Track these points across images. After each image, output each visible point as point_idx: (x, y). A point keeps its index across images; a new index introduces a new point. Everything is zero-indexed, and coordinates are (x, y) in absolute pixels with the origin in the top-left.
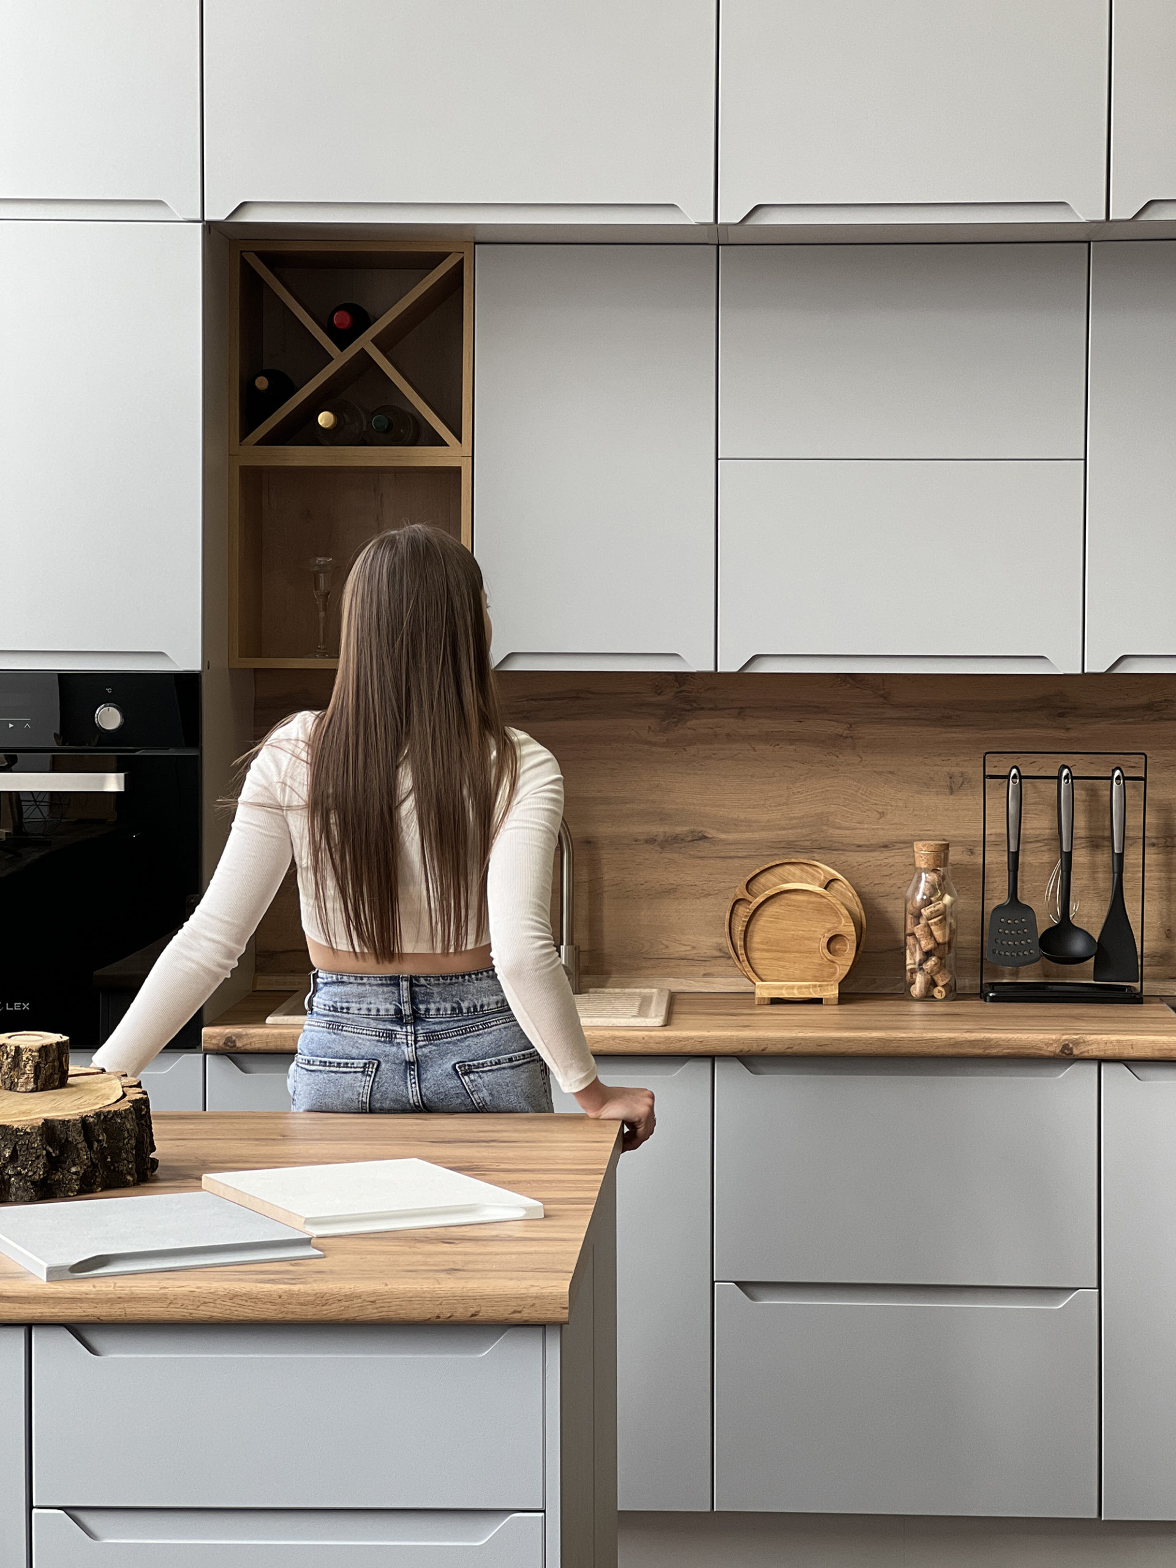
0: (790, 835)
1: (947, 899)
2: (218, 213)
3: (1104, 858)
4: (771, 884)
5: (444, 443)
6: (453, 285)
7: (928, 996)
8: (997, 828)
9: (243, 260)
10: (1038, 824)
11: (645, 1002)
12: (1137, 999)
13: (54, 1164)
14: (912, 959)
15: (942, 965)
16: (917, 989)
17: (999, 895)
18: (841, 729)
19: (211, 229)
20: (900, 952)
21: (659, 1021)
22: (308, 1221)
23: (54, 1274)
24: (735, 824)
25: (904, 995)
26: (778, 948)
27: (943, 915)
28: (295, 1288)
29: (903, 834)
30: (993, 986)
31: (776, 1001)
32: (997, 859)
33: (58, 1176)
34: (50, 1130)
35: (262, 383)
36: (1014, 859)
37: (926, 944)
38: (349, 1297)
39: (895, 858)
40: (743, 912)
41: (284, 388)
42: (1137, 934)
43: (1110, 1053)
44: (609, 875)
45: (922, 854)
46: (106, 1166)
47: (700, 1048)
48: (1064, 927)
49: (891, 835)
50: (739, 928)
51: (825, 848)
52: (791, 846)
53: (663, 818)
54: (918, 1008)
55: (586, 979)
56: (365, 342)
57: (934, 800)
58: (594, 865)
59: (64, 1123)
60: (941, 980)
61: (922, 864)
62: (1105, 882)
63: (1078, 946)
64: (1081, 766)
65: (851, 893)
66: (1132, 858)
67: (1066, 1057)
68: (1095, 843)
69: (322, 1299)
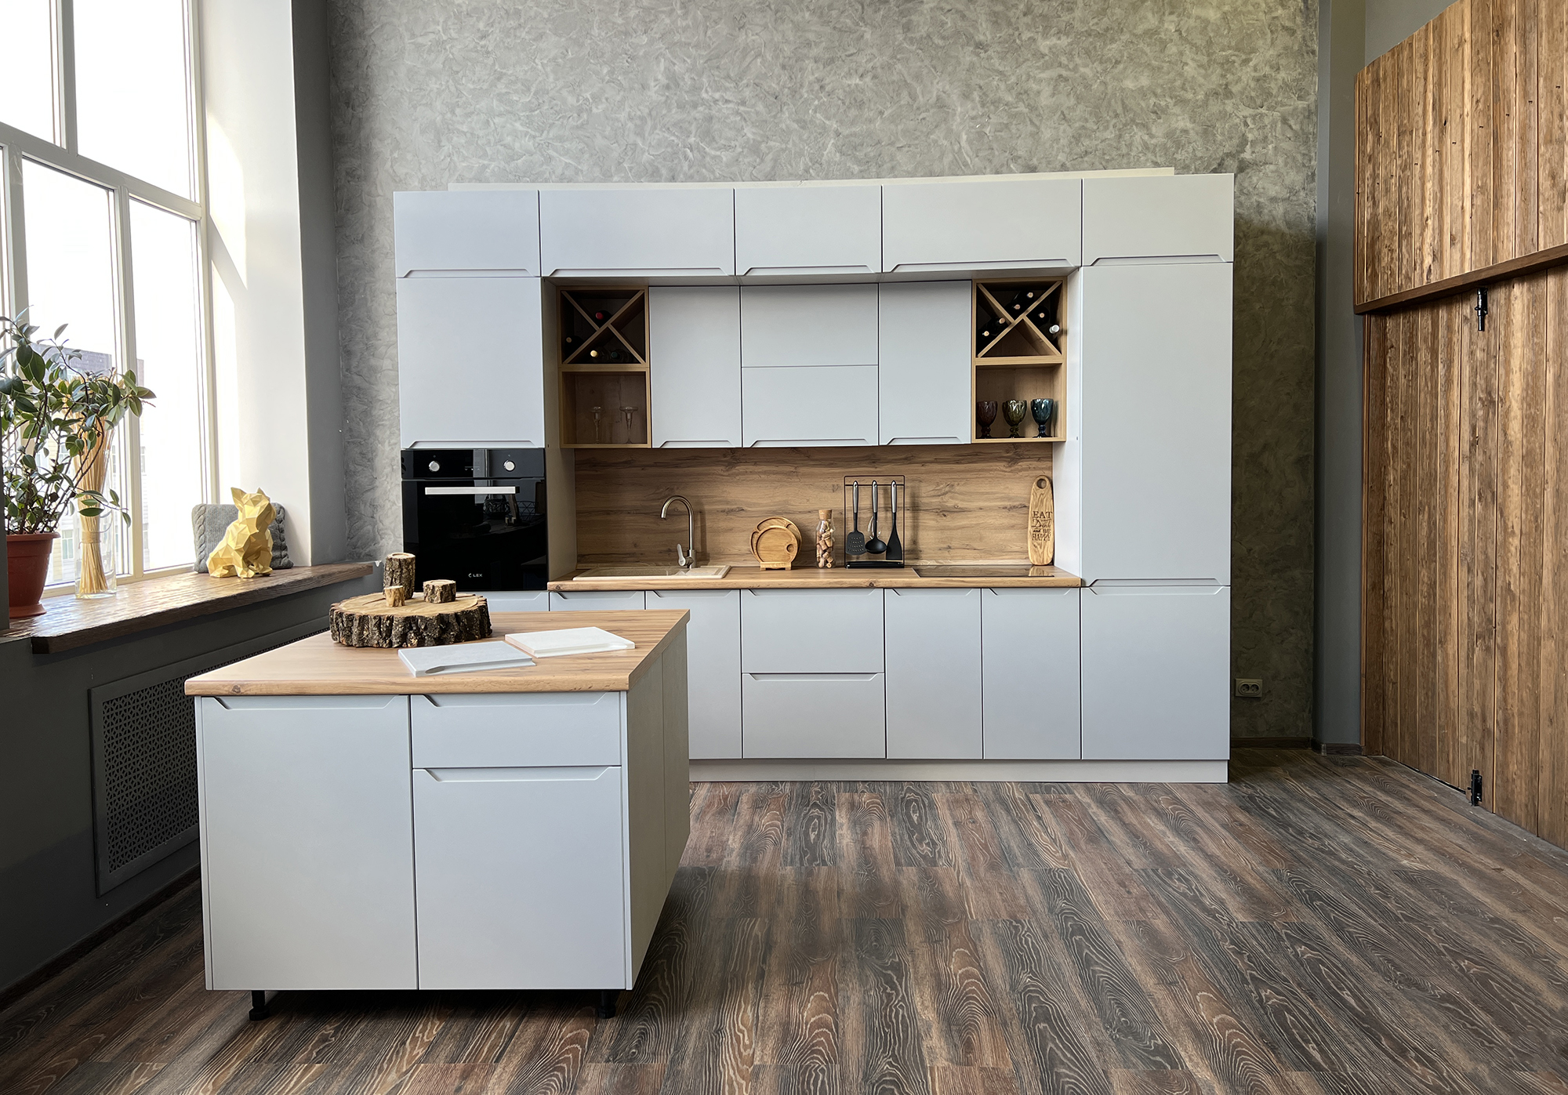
0: (774, 508)
1: (831, 531)
2: (547, 274)
3: (889, 515)
4: (766, 526)
5: (639, 363)
6: (642, 301)
7: (825, 567)
8: (849, 505)
9: (562, 294)
10: (865, 503)
11: (720, 570)
12: (902, 566)
13: (443, 631)
14: (819, 553)
15: (830, 555)
16: (820, 565)
17: (851, 528)
18: (793, 469)
19: (544, 280)
20: (815, 550)
21: (720, 577)
22: (535, 652)
23: (419, 674)
24: (755, 505)
25: (817, 567)
26: (769, 549)
27: (830, 537)
28: (516, 678)
29: (816, 507)
30: (849, 563)
31: (767, 569)
32: (850, 516)
33: (445, 636)
34: (441, 618)
35: (569, 340)
36: (856, 515)
37: (824, 548)
38: (539, 682)
39: (813, 516)
40: (756, 536)
41: (578, 342)
42: (902, 543)
43: (887, 586)
44: (708, 524)
45: (822, 514)
46: (467, 632)
47: (735, 586)
48: (875, 540)
49: (811, 508)
50: (755, 542)
51: (786, 513)
52: (774, 512)
53: (728, 503)
54: (821, 571)
55: (701, 563)
56: (608, 324)
57: (828, 495)
58: (703, 520)
59: (447, 615)
60: (830, 560)
61: (822, 518)
62: (890, 522)
63: (880, 546)
64: (881, 481)
65: (796, 529)
66: (900, 515)
67: (871, 586)
68: (887, 509)
69: (528, 683)
